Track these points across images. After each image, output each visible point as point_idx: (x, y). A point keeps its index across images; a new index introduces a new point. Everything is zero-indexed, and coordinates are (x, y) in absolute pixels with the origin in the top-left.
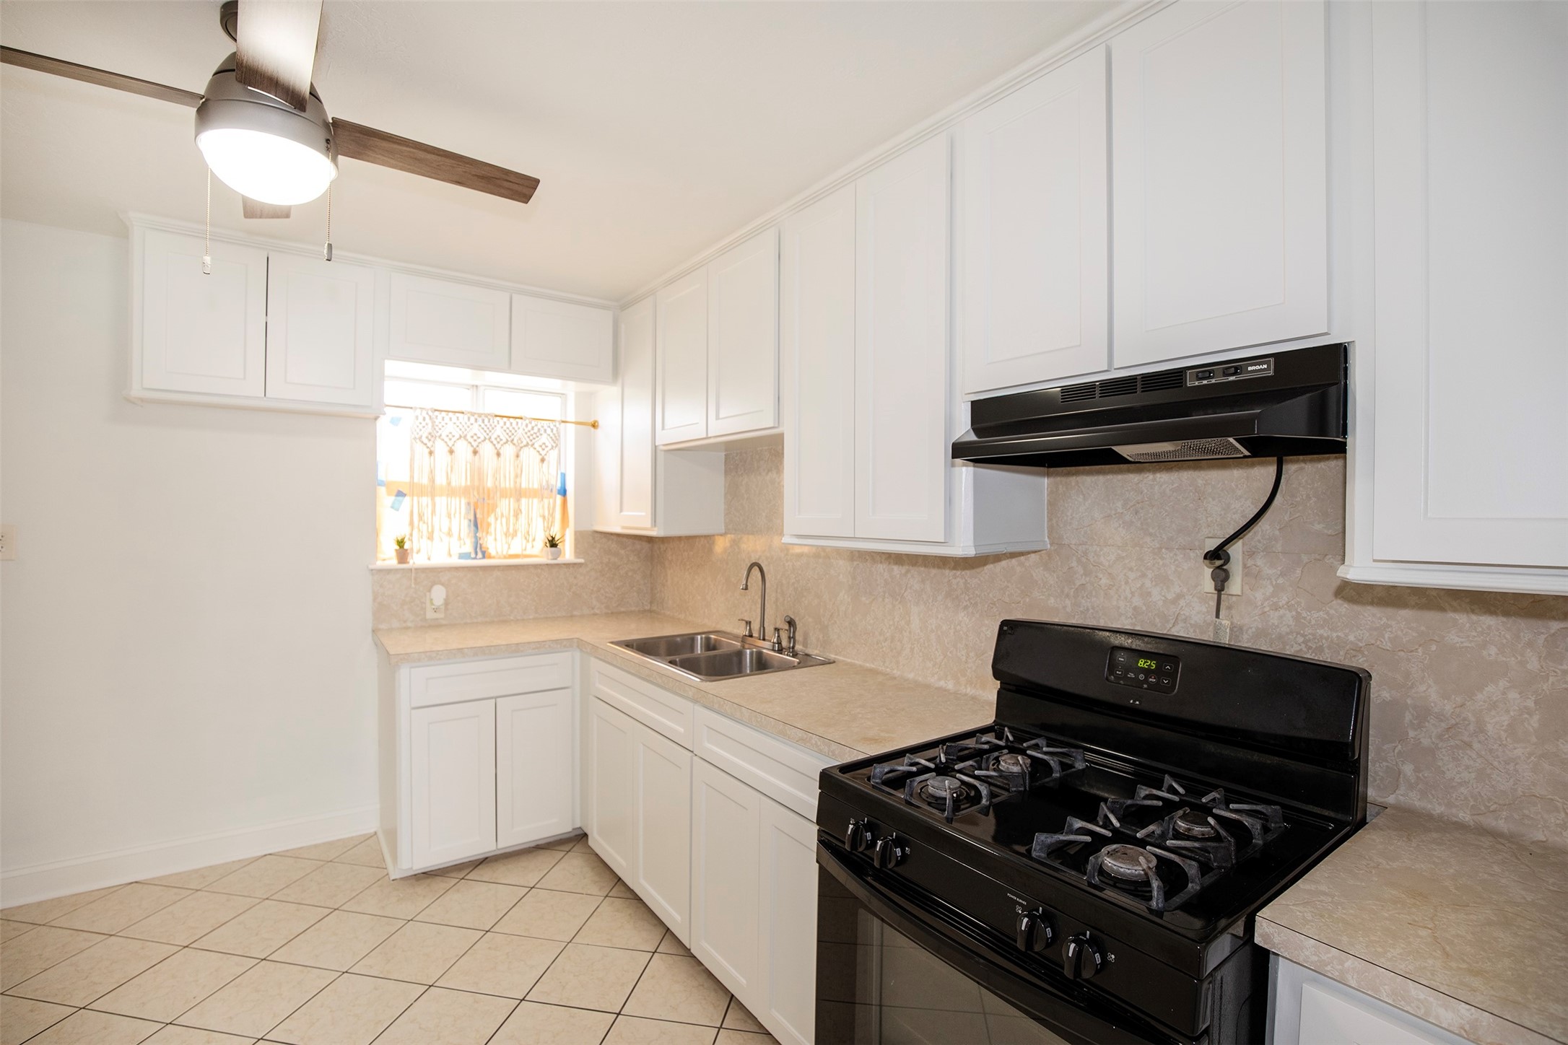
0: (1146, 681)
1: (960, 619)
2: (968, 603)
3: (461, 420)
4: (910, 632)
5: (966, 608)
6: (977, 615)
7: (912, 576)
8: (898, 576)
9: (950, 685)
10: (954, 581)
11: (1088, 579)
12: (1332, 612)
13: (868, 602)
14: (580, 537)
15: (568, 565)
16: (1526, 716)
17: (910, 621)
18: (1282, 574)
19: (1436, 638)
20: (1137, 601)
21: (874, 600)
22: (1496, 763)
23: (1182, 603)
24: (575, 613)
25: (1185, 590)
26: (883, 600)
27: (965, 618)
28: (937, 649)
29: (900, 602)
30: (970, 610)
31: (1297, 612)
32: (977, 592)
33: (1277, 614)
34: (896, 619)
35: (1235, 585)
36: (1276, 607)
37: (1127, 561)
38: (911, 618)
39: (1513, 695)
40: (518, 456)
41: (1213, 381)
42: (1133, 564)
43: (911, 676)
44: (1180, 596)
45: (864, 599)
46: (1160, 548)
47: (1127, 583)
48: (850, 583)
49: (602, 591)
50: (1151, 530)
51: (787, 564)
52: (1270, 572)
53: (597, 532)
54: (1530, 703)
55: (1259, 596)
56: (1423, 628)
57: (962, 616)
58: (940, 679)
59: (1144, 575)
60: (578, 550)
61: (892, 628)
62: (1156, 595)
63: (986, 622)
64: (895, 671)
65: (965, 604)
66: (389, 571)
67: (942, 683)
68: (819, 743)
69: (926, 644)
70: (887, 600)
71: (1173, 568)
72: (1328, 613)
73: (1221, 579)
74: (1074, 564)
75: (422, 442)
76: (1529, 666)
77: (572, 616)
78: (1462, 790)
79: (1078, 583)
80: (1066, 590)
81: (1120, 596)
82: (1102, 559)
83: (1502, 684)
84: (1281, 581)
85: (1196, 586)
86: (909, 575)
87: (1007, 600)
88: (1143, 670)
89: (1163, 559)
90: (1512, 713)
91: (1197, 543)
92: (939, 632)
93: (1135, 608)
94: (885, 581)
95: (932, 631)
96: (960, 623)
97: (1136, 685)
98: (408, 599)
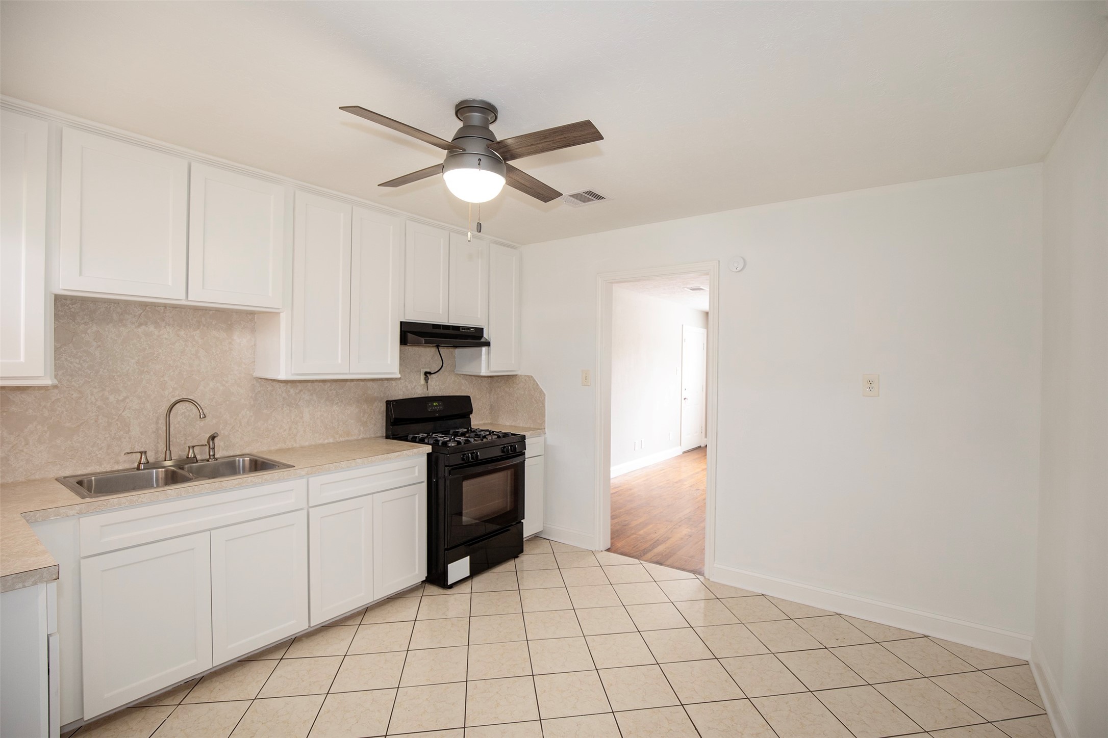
0: (438, 408)
2: (338, 401)
4: (303, 422)
7: (305, 393)
8: (294, 394)
9: (331, 440)
10: (330, 392)
13: (269, 412)
17: (302, 416)
20: (404, 389)
21: (274, 410)
26: (282, 409)
27: (337, 408)
28: (321, 426)
30: (339, 404)
32: (342, 395)
34: (292, 418)
35: (428, 382)
38: (304, 415)
43: (307, 444)
44: (416, 386)
45: (265, 411)
46: (410, 372)
47: (401, 384)
48: (252, 403)
50: (407, 366)
55: (433, 384)
57: (335, 407)
59: (406, 381)
62: (409, 387)
63: (348, 408)
64: (295, 445)
67: (326, 441)
69: (314, 426)
70: (285, 409)
71: (413, 378)
73: (426, 379)
80: (381, 389)
81: (398, 389)
85: (420, 383)
86: (302, 393)
88: (436, 406)
89: (410, 375)
91: (420, 369)
92: (322, 418)
93: (403, 392)
94: (284, 398)
95: (318, 418)
96: (334, 411)
97: (435, 411)
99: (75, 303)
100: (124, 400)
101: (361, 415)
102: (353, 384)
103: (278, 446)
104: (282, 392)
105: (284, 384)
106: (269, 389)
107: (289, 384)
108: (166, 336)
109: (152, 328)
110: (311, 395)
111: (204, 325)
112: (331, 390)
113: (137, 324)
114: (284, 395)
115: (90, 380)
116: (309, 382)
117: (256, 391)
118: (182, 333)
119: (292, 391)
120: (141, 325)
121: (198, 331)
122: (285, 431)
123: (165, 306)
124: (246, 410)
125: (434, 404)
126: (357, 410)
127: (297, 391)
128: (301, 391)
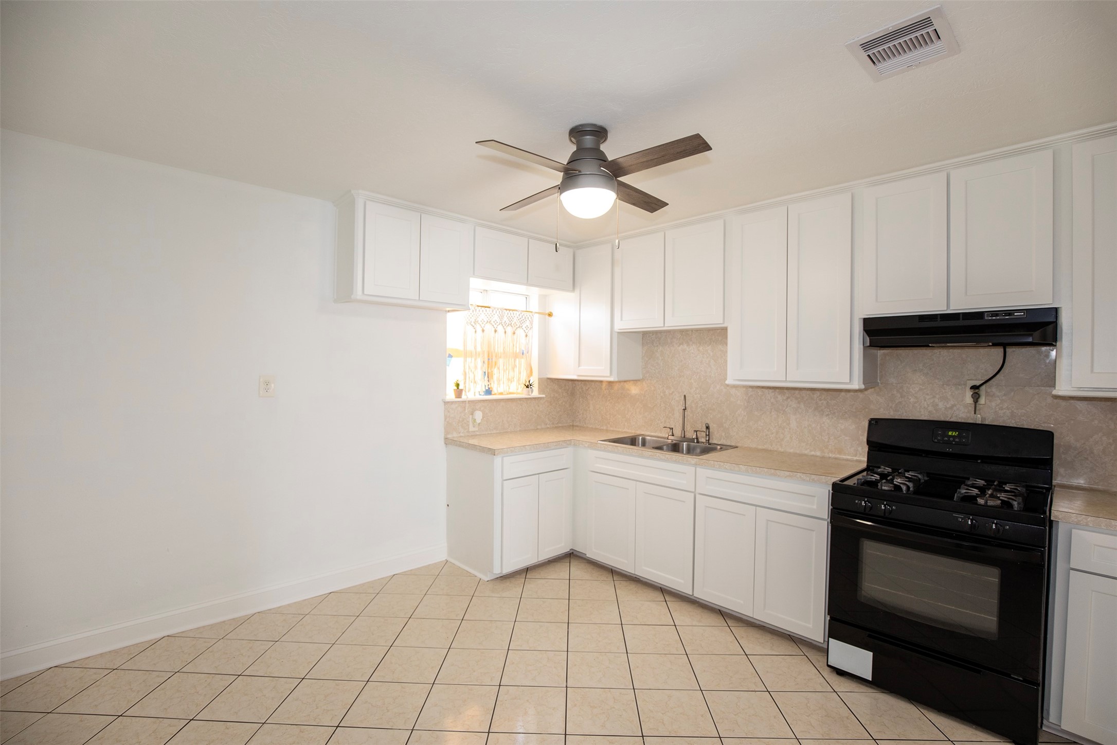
0: (954, 441)
1: (824, 420)
2: (829, 413)
3: (488, 312)
4: (790, 429)
5: (828, 415)
6: (835, 419)
7: (791, 401)
8: (781, 401)
9: (818, 453)
10: (820, 403)
11: (903, 399)
12: (1028, 410)
13: (759, 414)
14: (541, 381)
15: (535, 398)
16: (1109, 446)
17: (789, 423)
18: (1005, 395)
19: (1073, 418)
20: (930, 408)
21: (763, 413)
22: (1097, 465)
23: (955, 408)
24: (539, 427)
25: (956, 403)
26: (770, 413)
27: (827, 420)
28: (808, 436)
29: (783, 414)
30: (830, 416)
31: (1012, 411)
32: (835, 407)
33: (1002, 411)
34: (780, 423)
35: (982, 400)
36: (1002, 409)
37: (925, 391)
38: (791, 422)
39: (1104, 438)
40: (514, 333)
41: (998, 318)
42: (928, 392)
43: (792, 451)
44: (953, 406)
45: (756, 413)
46: (943, 385)
47: (925, 400)
48: (746, 405)
49: (551, 414)
50: (938, 377)
51: (695, 396)
52: (999, 394)
53: (548, 378)
54: (1111, 441)
55: (993, 404)
56: (1068, 415)
57: (825, 419)
58: (811, 451)
59: (934, 397)
60: (540, 391)
61: (777, 427)
62: (941, 405)
63: (841, 422)
64: (780, 449)
65: (827, 413)
66: (452, 403)
67: (813, 453)
68: (802, 476)
69: (801, 434)
70: (773, 413)
71: (950, 393)
72: (1026, 410)
73: (976, 397)
74: (895, 392)
75: (472, 325)
76: (1110, 427)
77: (537, 429)
79: (897, 401)
80: (890, 405)
81: (921, 407)
82: (911, 389)
83: (1100, 434)
84: (1004, 398)
85: (962, 401)
86: (789, 400)
87: (854, 411)
88: (952, 436)
89: (944, 389)
90: (1104, 445)
91: (962, 382)
92: (810, 428)
93: (929, 412)
94: (772, 403)
95: (805, 427)
96: (824, 423)
97: (948, 443)
98: (461, 419)
99: (653, 335)
100: (672, 394)
101: (860, 432)
102: (849, 395)
103: (765, 447)
104: (771, 397)
105: (773, 390)
106: (760, 393)
107: (777, 390)
108: (692, 351)
109: (685, 346)
110: (799, 403)
111: (714, 342)
112: (821, 400)
113: (678, 344)
114: (773, 400)
117: (749, 394)
118: (701, 348)
119: (780, 398)
120: (680, 344)
121: (710, 347)
122: (772, 433)
123: (692, 330)
124: (741, 410)
125: (950, 433)
126: (854, 426)
127: (785, 398)
128: (788, 398)
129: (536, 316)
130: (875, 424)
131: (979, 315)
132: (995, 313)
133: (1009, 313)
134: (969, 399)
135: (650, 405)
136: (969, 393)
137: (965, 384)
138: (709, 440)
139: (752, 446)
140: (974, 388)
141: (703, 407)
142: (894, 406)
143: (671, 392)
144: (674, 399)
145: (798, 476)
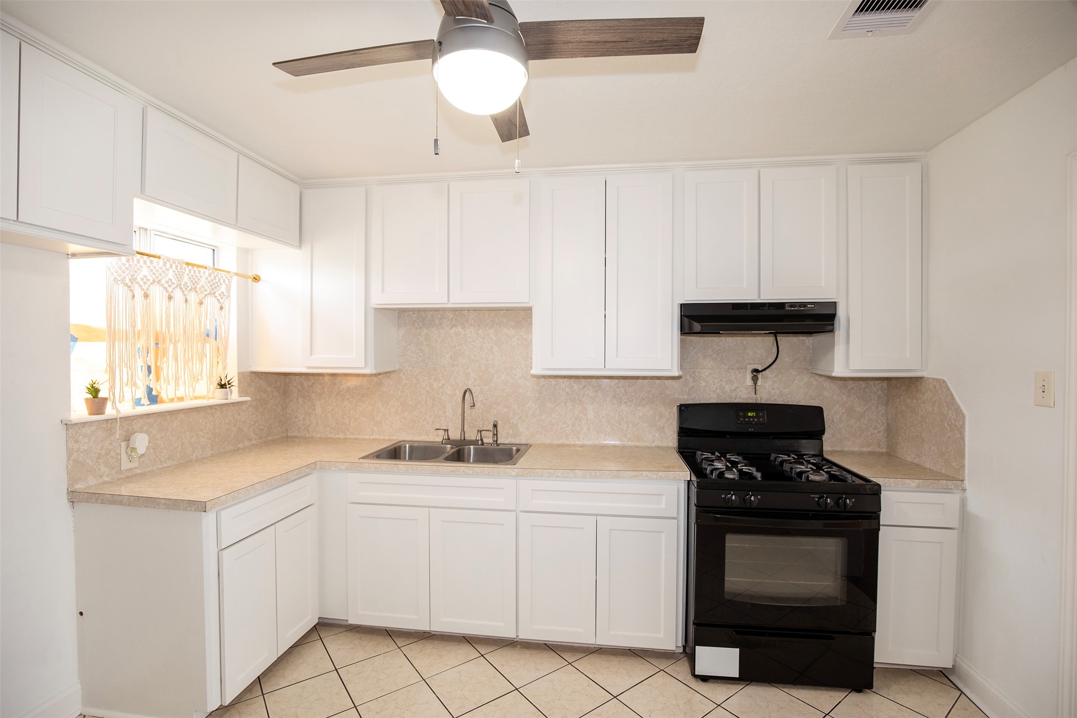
0: (753, 421)
1: (623, 409)
2: (627, 400)
3: (155, 264)
4: (587, 420)
5: (626, 403)
6: (633, 406)
7: (588, 389)
8: (577, 390)
9: (617, 443)
10: (617, 390)
11: (695, 384)
12: (792, 389)
13: (552, 406)
14: (242, 376)
15: (233, 404)
17: (586, 413)
18: (775, 377)
19: (822, 394)
20: (718, 391)
21: (557, 405)
23: (738, 390)
24: (240, 446)
25: (739, 385)
26: (565, 404)
27: (626, 408)
28: (607, 426)
29: (579, 404)
30: (629, 404)
31: (781, 390)
32: (632, 394)
33: (774, 391)
34: (576, 414)
35: (759, 383)
36: (773, 389)
37: (714, 375)
38: (588, 412)
39: (840, 409)
40: (201, 303)
41: (796, 309)
42: (717, 376)
43: (590, 443)
44: (737, 388)
45: (549, 405)
46: (729, 369)
47: (714, 384)
48: (537, 396)
49: (257, 424)
50: (725, 362)
52: (771, 376)
53: (252, 372)
55: (767, 385)
56: (818, 392)
57: (623, 407)
59: (721, 380)
60: (242, 393)
61: (573, 419)
62: (727, 388)
63: (639, 409)
65: (625, 401)
67: (612, 444)
68: (649, 475)
69: (599, 425)
70: (568, 404)
71: (734, 377)
72: (790, 389)
73: (755, 379)
74: (688, 377)
75: (127, 285)
77: (238, 449)
78: (829, 441)
79: (690, 386)
80: (684, 389)
81: (710, 390)
82: (702, 374)
83: (838, 406)
84: (775, 379)
85: (744, 383)
86: (586, 389)
87: (651, 397)
88: (751, 417)
89: (729, 373)
91: (744, 366)
92: (608, 417)
93: (718, 394)
94: (567, 393)
95: (603, 417)
96: (622, 411)
97: (750, 423)
98: (103, 452)
99: (414, 314)
100: (442, 387)
101: (657, 418)
102: (646, 381)
103: (560, 442)
104: (566, 387)
105: (568, 379)
106: (553, 383)
107: (572, 379)
108: (469, 335)
109: (460, 329)
110: (596, 391)
111: (497, 324)
112: (618, 387)
113: (450, 326)
114: (568, 390)
115: (422, 370)
116: (594, 378)
117: (541, 384)
118: (481, 332)
119: (576, 387)
120: (453, 326)
121: (492, 330)
122: (568, 426)
123: (469, 310)
124: (531, 402)
125: (750, 414)
126: (651, 412)
127: (581, 387)
128: (585, 387)
129: (235, 277)
130: (684, 410)
131: (781, 306)
132: (792, 305)
133: (804, 304)
134: (749, 382)
135: (411, 403)
136: (749, 376)
137: (746, 368)
138: (497, 441)
139: (545, 442)
140: (756, 371)
141: (484, 402)
142: (687, 390)
143: (440, 385)
144: (446, 394)
145: (644, 475)
